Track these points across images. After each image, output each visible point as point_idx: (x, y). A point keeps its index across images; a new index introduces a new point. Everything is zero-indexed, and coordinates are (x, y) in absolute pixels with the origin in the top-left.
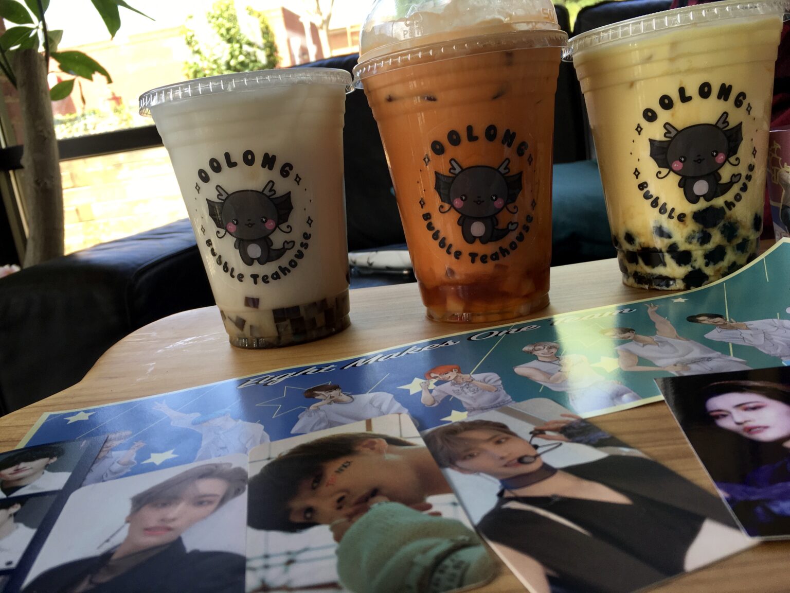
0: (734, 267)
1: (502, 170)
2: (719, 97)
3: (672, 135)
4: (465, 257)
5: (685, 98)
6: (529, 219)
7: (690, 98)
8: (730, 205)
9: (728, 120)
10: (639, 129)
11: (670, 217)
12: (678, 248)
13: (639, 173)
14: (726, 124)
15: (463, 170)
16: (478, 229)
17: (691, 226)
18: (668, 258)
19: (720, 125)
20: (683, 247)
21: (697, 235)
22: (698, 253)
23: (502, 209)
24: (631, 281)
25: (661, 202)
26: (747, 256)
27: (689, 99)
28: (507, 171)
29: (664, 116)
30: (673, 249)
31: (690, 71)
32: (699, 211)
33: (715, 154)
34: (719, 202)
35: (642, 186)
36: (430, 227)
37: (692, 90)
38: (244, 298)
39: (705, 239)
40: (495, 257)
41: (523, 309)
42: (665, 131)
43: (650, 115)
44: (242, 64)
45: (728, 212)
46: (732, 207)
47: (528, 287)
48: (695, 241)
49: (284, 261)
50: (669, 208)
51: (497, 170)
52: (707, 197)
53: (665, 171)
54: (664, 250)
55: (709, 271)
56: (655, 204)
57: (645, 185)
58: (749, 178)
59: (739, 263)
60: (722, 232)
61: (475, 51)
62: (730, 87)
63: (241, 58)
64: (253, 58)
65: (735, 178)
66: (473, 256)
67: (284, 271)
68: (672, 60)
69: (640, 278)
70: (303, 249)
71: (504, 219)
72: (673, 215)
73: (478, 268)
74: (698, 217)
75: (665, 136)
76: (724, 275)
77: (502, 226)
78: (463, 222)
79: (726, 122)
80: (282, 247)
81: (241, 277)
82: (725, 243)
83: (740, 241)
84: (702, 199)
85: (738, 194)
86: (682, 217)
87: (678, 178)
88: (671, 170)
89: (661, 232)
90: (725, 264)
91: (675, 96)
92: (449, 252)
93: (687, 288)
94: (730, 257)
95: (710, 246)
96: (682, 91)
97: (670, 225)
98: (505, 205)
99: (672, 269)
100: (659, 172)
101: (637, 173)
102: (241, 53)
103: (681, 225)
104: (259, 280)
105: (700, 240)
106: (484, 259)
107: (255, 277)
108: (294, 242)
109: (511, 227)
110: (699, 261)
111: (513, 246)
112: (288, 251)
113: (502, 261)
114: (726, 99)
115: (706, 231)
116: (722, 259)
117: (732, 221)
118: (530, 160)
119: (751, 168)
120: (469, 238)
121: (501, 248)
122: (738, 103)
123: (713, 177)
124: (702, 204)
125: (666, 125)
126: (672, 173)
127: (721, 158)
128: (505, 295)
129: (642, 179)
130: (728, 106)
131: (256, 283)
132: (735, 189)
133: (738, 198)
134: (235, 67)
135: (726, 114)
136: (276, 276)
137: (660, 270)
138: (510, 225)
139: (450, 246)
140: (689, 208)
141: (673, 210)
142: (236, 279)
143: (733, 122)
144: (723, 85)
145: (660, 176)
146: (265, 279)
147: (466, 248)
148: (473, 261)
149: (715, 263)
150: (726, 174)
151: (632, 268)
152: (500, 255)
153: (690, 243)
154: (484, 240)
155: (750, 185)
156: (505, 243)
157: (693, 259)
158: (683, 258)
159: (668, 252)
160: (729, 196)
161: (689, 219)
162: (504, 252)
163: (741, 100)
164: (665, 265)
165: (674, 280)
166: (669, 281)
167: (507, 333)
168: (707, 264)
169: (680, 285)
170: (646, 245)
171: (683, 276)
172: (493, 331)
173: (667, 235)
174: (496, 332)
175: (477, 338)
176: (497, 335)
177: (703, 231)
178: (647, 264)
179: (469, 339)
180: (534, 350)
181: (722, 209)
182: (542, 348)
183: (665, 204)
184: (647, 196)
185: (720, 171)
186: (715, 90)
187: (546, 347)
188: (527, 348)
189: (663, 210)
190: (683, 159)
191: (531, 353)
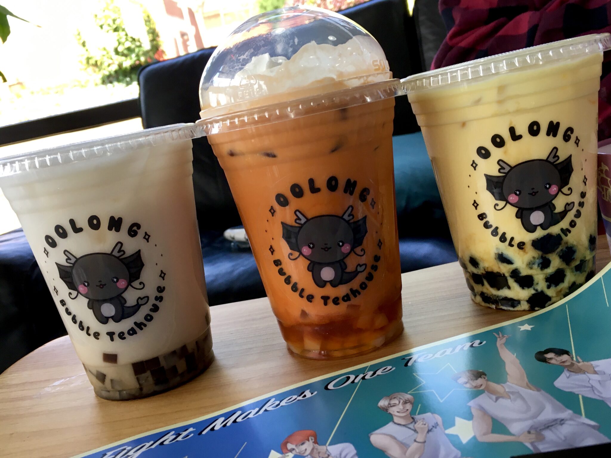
0: (574, 287)
1: (346, 217)
2: (548, 134)
3: (506, 171)
4: (318, 300)
5: (515, 137)
6: (377, 258)
7: (520, 137)
8: (566, 232)
9: (557, 154)
10: (474, 165)
11: (511, 245)
12: (520, 273)
13: (478, 205)
14: (557, 158)
15: (308, 220)
16: (328, 274)
17: (531, 253)
18: (511, 282)
19: (551, 159)
20: (525, 271)
21: (538, 261)
22: (539, 277)
23: (349, 253)
24: (479, 299)
25: (500, 232)
26: (585, 275)
28: (351, 217)
29: (497, 153)
30: (515, 274)
31: (518, 111)
32: (537, 239)
33: (548, 186)
34: (555, 230)
35: (482, 217)
36: (281, 272)
37: (522, 129)
38: (102, 354)
39: (545, 264)
40: (346, 298)
41: (378, 340)
42: (499, 167)
43: (484, 153)
44: (129, 49)
45: (565, 239)
46: (568, 233)
47: (381, 321)
48: (536, 266)
49: (139, 317)
50: (508, 237)
51: (342, 218)
52: (544, 226)
53: (502, 204)
54: (507, 275)
55: (551, 292)
56: (495, 232)
57: (484, 216)
58: (581, 204)
59: (578, 282)
60: (561, 257)
62: (558, 124)
63: (128, 44)
64: (138, 44)
65: (568, 207)
66: (325, 299)
67: (140, 325)
68: (500, 102)
69: (486, 298)
70: (157, 303)
72: (513, 243)
73: (332, 310)
74: (536, 244)
75: (499, 171)
76: (565, 295)
77: (350, 268)
78: (313, 268)
79: (556, 157)
80: (136, 303)
81: (97, 335)
82: (564, 266)
83: (578, 263)
84: (539, 228)
85: (573, 221)
86: (521, 245)
87: (515, 210)
88: (508, 202)
89: (503, 259)
90: (565, 284)
91: (506, 135)
92: (301, 296)
93: (532, 309)
94: (570, 278)
95: (550, 270)
97: (512, 253)
98: (352, 249)
99: (517, 292)
100: (496, 205)
101: (476, 205)
102: (127, 40)
103: (521, 252)
104: (116, 337)
105: (540, 265)
106: (336, 301)
107: (111, 335)
108: (148, 297)
109: (359, 269)
110: (541, 285)
111: (363, 286)
112: (142, 307)
113: (354, 301)
114: (555, 135)
115: (545, 257)
116: (562, 281)
117: (569, 245)
118: (374, 203)
119: (583, 195)
120: (320, 283)
121: (351, 290)
122: (566, 138)
123: (548, 207)
124: (539, 233)
125: (500, 162)
126: (508, 206)
127: (554, 189)
128: (360, 331)
129: (480, 211)
130: (558, 141)
131: (112, 340)
132: (570, 216)
133: (573, 224)
134: (122, 52)
135: (556, 149)
136: (132, 332)
137: (505, 293)
138: (359, 267)
139: (303, 290)
140: (528, 237)
141: (512, 239)
142: (92, 337)
143: (562, 156)
144: (551, 123)
145: (498, 208)
146: (122, 336)
147: (318, 292)
148: (326, 304)
149: (557, 285)
150: (559, 204)
151: (478, 288)
152: (352, 296)
153: (531, 268)
154: (334, 284)
155: (583, 210)
156: (355, 284)
157: (536, 281)
158: (526, 282)
159: (512, 277)
160: (564, 224)
161: (528, 246)
162: (355, 293)
163: (569, 135)
164: (509, 288)
165: (518, 302)
166: (514, 302)
167: (363, 378)
168: (549, 287)
169: (525, 306)
170: (490, 270)
171: (527, 298)
172: (350, 376)
173: (508, 261)
174: (352, 377)
175: (334, 386)
176: (353, 382)
177: (542, 257)
178: (492, 286)
179: (326, 388)
180: (389, 405)
181: (559, 236)
182: (397, 402)
183: (504, 234)
184: (487, 226)
185: (553, 202)
186: (544, 128)
187: (401, 401)
188: (383, 403)
189: (503, 239)
190: (518, 193)
191: (387, 410)
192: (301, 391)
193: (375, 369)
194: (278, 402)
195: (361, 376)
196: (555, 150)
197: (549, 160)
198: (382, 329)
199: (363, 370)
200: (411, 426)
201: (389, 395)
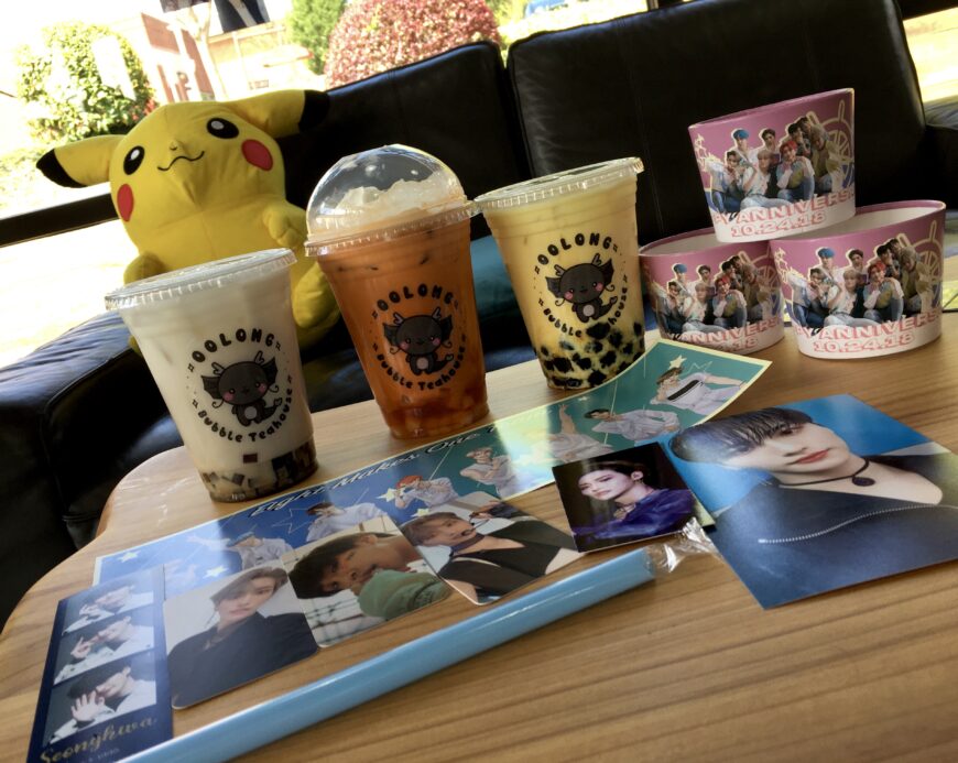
0: (624, 366)
1: (435, 317)
2: (591, 243)
3: (562, 273)
5: (566, 247)
6: (462, 350)
8: (612, 321)
10: (537, 270)
11: (570, 334)
12: (580, 357)
13: (543, 302)
14: (599, 262)
15: (405, 320)
16: (422, 363)
17: (587, 340)
18: (574, 365)
19: (595, 263)
20: (583, 355)
21: (592, 346)
22: (595, 359)
23: (439, 346)
24: (552, 383)
25: (562, 324)
26: (632, 356)
27: (569, 247)
28: (439, 316)
29: (553, 260)
30: (576, 357)
31: (566, 226)
32: (590, 328)
33: (595, 285)
34: (604, 319)
35: (547, 312)
36: (384, 365)
37: (570, 240)
39: (598, 348)
40: (439, 383)
41: (467, 419)
42: (556, 271)
43: (543, 260)
44: (103, 102)
45: (612, 326)
46: (614, 322)
47: (468, 402)
48: (591, 350)
50: (568, 327)
51: (431, 317)
52: (594, 317)
53: (561, 300)
54: (570, 358)
55: (605, 371)
56: (557, 325)
57: (549, 311)
58: (624, 298)
59: (628, 361)
60: (610, 342)
61: (402, 234)
62: (598, 235)
63: (102, 95)
64: (118, 94)
65: (613, 300)
66: (422, 385)
68: (555, 218)
69: (557, 381)
70: (288, 404)
71: (442, 353)
72: (572, 332)
73: (427, 393)
74: (590, 332)
75: (556, 274)
76: (618, 373)
77: (441, 358)
78: (410, 360)
79: (599, 260)
82: (613, 349)
83: (624, 346)
84: (591, 319)
85: (617, 312)
86: (578, 334)
87: (571, 305)
88: (565, 299)
89: (564, 345)
90: (616, 365)
91: (559, 245)
92: (402, 384)
93: (592, 386)
94: (620, 359)
95: (603, 353)
96: (563, 241)
97: (572, 340)
98: (442, 343)
99: (578, 373)
100: (557, 301)
101: (541, 302)
102: (100, 90)
103: (579, 339)
105: (595, 349)
106: (430, 386)
108: (281, 399)
110: (597, 365)
111: (452, 373)
112: (277, 407)
113: (445, 385)
114: (596, 244)
115: (598, 342)
116: (614, 361)
117: (616, 332)
118: (456, 305)
119: (624, 290)
121: (443, 376)
122: (606, 245)
123: (596, 301)
124: (592, 323)
125: (556, 266)
126: (566, 302)
127: (600, 287)
128: (452, 411)
129: (545, 307)
130: (599, 248)
132: (615, 308)
133: (618, 314)
134: (94, 107)
135: (598, 255)
137: (570, 375)
138: (448, 357)
139: (403, 379)
140: (583, 327)
141: (571, 329)
143: (604, 260)
144: (592, 235)
145: (558, 304)
146: (262, 436)
147: (415, 379)
148: (422, 389)
149: (609, 365)
150: (605, 298)
151: (551, 373)
152: (443, 382)
153: (588, 352)
154: (428, 371)
155: (626, 303)
156: (445, 371)
157: (592, 364)
158: (585, 364)
159: (574, 360)
160: (611, 314)
161: (584, 334)
162: (445, 378)
163: (607, 243)
164: (573, 370)
165: (580, 382)
166: (577, 382)
168: (603, 367)
169: (586, 384)
170: (557, 356)
171: (587, 378)
172: (445, 443)
173: (571, 348)
174: (447, 443)
175: (433, 450)
176: (447, 446)
177: (596, 343)
178: (560, 370)
179: (426, 452)
180: (475, 455)
181: (607, 324)
182: (480, 453)
183: (564, 325)
184: (551, 319)
185: (600, 297)
186: (587, 239)
187: (483, 452)
188: (469, 455)
189: (564, 329)
190: (572, 291)
192: (407, 456)
193: (464, 437)
195: (454, 442)
197: (593, 263)
198: (469, 409)
199: (455, 439)
200: (489, 464)
201: (475, 450)
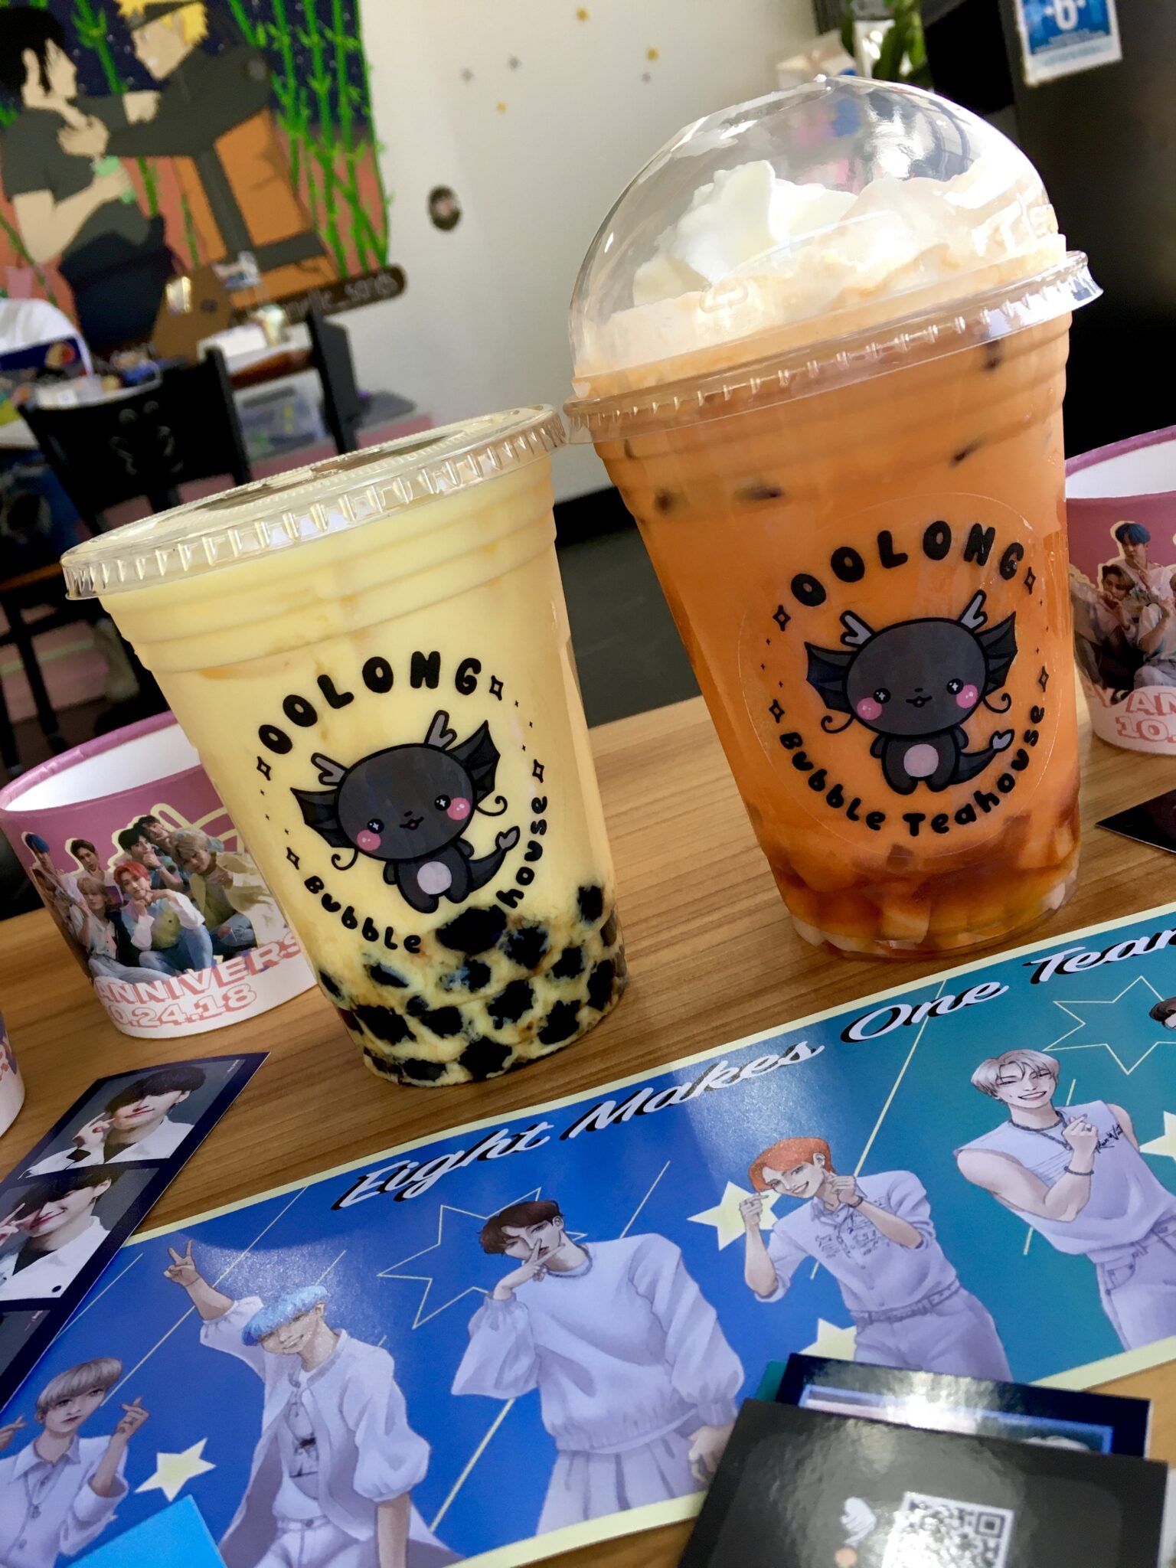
1: (968, 620)
2: (415, 683)
8: (510, 897)
9: (450, 726)
11: (390, 945)
12: (427, 1006)
14: (450, 736)
15: (875, 635)
17: (440, 958)
18: (413, 1024)
19: (436, 741)
20: (436, 1000)
21: (459, 973)
22: (474, 1009)
23: (974, 708)
28: (980, 619)
30: (416, 1006)
32: (447, 924)
34: (484, 897)
39: (477, 977)
45: (512, 913)
46: (516, 899)
48: (457, 986)
50: (380, 927)
51: (958, 623)
52: (454, 895)
54: (400, 1011)
56: (349, 920)
60: (510, 955)
62: (435, 657)
65: (505, 841)
72: (394, 940)
74: (446, 936)
78: (885, 749)
84: (443, 901)
86: (413, 944)
89: (379, 975)
95: (494, 988)
96: (325, 683)
97: (397, 961)
98: (982, 697)
101: (293, 858)
103: (416, 959)
105: (467, 982)
110: (482, 1025)
114: (433, 683)
115: (475, 961)
120: (902, 783)
123: (455, 849)
124: (448, 911)
127: (460, 807)
132: (514, 860)
133: (525, 876)
138: (996, 740)
141: (390, 930)
143: (464, 727)
150: (481, 836)
153: (448, 990)
154: (937, 783)
157: (465, 1021)
158: (446, 1022)
159: (411, 1014)
160: (504, 879)
161: (430, 944)
163: (469, 676)
164: (413, 1037)
165: (440, 1068)
166: (429, 1069)
167: (932, 1012)
168: (498, 1026)
169: (456, 1074)
170: (363, 1002)
171: (458, 1056)
172: (899, 1006)
173: (395, 981)
174: (906, 1010)
175: (863, 1032)
176: (908, 1022)
177: (467, 963)
179: (845, 1037)
180: (1001, 1081)
182: (1019, 1074)
183: (369, 921)
185: (465, 836)
187: (1028, 1071)
188: (983, 1075)
189: (369, 931)
190: (376, 826)
191: (993, 1093)
194: (734, 1071)
195: (927, 1007)
196: (442, 718)
197: (431, 742)
199: (930, 992)
200: (1055, 1133)
201: (999, 1058)
